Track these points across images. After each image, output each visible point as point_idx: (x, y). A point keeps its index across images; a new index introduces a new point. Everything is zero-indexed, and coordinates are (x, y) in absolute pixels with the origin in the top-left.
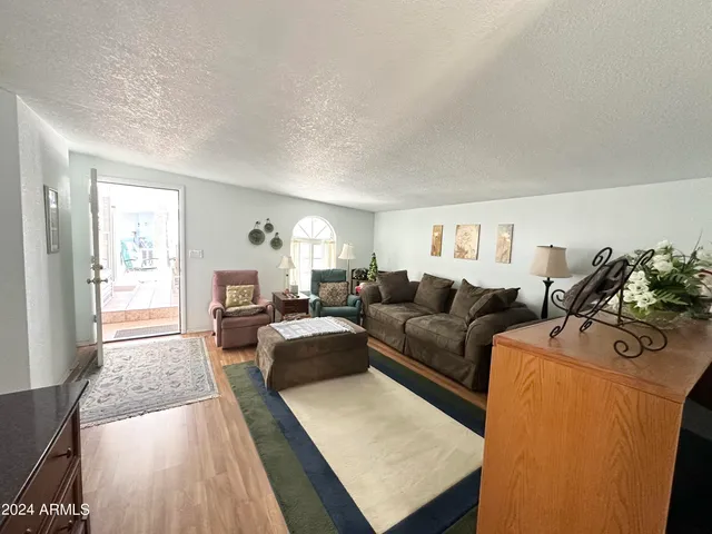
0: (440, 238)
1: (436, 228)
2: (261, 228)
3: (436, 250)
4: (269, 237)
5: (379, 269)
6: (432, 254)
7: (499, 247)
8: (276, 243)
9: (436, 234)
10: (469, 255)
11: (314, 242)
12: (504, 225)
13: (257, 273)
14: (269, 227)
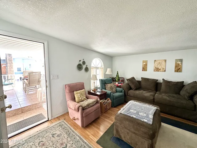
0: (146, 65)
1: (144, 62)
2: (81, 63)
3: (144, 69)
4: (84, 67)
5: (119, 77)
6: (143, 71)
7: (176, 67)
8: (87, 69)
9: (145, 63)
10: (161, 70)
11: (97, 68)
12: (179, 60)
13: (83, 83)
14: (84, 63)
